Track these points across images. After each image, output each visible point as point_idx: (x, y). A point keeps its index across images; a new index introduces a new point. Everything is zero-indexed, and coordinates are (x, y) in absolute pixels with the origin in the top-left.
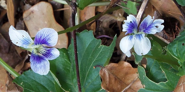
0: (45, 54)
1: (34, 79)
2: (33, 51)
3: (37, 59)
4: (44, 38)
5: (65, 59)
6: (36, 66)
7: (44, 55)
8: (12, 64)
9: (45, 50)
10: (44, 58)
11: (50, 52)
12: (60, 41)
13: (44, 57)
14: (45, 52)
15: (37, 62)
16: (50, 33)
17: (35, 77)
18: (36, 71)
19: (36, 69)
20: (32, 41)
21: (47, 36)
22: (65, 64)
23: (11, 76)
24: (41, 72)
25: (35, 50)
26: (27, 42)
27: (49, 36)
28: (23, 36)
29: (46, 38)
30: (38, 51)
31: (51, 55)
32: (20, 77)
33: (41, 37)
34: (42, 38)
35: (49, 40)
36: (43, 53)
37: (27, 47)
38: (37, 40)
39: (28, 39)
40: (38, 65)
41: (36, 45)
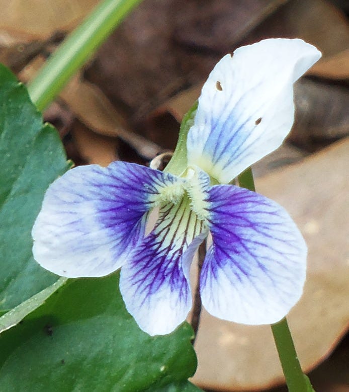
0: (155, 253)
1: (16, 187)
2: (170, 178)
3: (127, 203)
4: (249, 245)
5: (131, 372)
6: (87, 199)
7: (147, 246)
8: (110, 66)
9: (181, 250)
10: (134, 244)
11: (168, 279)
12: (244, 341)
13: (139, 243)
14: (169, 249)
15: (108, 205)
16: (275, 278)
17: (29, 196)
18: (56, 197)
19: (66, 197)
20: (228, 175)
21: (262, 261)
22: (104, 372)
23: (40, 59)
24: (52, 228)
25: (179, 192)
26: (223, 144)
27: (259, 269)
28: (259, 121)
29: (246, 254)
30: (173, 211)
31: (147, 282)
32: (26, 110)
33: (252, 225)
34: (246, 233)
35: (239, 271)
36: (159, 239)
37: (193, 142)
38: (234, 199)
39: (242, 148)
40: (89, 211)
41: (206, 196)
